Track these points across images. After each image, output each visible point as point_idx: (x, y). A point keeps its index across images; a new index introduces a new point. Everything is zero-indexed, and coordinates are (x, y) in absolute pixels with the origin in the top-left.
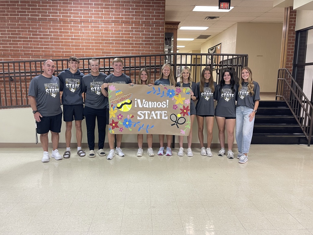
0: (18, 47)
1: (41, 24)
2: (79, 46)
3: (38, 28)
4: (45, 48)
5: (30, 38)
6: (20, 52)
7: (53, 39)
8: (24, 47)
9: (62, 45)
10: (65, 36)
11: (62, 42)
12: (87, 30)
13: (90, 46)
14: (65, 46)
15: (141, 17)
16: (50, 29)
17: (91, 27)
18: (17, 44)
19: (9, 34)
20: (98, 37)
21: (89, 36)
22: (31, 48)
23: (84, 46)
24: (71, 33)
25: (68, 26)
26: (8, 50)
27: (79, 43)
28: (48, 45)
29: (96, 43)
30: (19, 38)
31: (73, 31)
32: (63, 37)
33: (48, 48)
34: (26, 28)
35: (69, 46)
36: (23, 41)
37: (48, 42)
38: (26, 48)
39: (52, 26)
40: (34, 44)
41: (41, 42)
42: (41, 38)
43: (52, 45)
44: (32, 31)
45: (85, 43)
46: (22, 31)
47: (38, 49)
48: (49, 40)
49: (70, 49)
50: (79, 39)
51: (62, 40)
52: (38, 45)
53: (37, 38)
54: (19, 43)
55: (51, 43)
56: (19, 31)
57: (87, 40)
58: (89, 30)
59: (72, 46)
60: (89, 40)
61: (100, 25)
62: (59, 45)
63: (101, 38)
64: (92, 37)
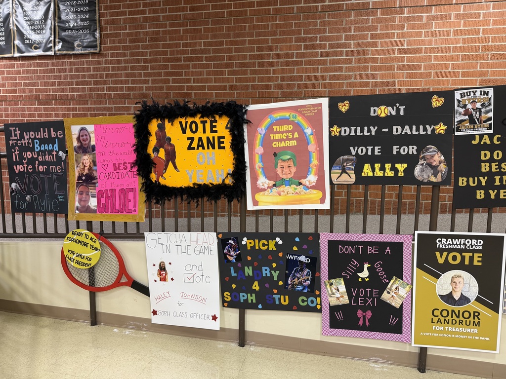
0: (269, 79)
1: (327, 19)
2: (419, 67)
3: (319, 31)
4: (332, 78)
5: (298, 55)
6: (273, 90)
7: (352, 55)
8: (283, 79)
9: (374, 68)
10: (383, 44)
11: (375, 60)
12: (444, 25)
13: (447, 66)
14: (381, 70)
16: (349, 30)
17: (458, 16)
18: (268, 72)
19: (252, 50)
20: (474, 40)
21: (447, 41)
22: (298, 81)
23: (432, 67)
24: (399, 36)
25: (394, 19)
26: (247, 87)
27: (420, 59)
28: (340, 69)
29: (465, 58)
30: (275, 56)
31: (405, 30)
32: (379, 48)
33: (338, 77)
34: (293, 33)
35: (391, 68)
36: (283, 64)
37: (339, 62)
38: (289, 79)
39: (353, 22)
40: (307, 70)
41: (324, 62)
42: (323, 55)
43: (349, 69)
44: (305, 40)
45: (436, 59)
46: (283, 41)
47: (315, 80)
48: (344, 57)
49: (394, 76)
50: (419, 51)
51: (375, 55)
52: (315, 70)
53: (315, 55)
54: (273, 70)
55: (347, 63)
56: (274, 41)
57: (441, 50)
58: (451, 25)
59: (401, 68)
60: (448, 50)
61: (481, 10)
62: (366, 69)
63: (482, 42)
64: (458, 42)
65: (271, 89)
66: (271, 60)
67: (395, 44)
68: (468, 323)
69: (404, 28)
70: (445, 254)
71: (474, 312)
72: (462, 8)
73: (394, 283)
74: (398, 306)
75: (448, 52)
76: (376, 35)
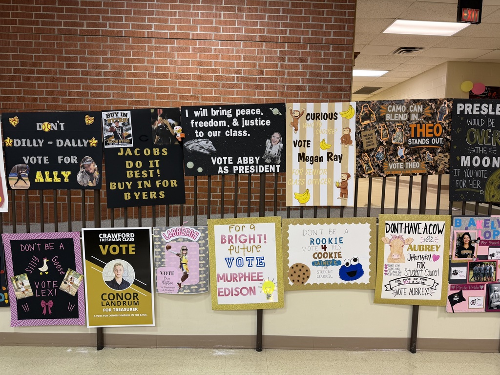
0: (34, 93)
1: (86, 42)
2: (166, 90)
3: (79, 52)
4: (93, 95)
5: (61, 72)
6: (38, 103)
7: (110, 76)
8: (48, 93)
9: (129, 89)
10: (136, 68)
11: (130, 82)
12: (184, 56)
13: (189, 91)
14: (135, 91)
15: (302, 29)
16: (105, 53)
17: (195, 49)
18: (33, 86)
19: (16, 64)
20: (208, 71)
21: (188, 70)
22: (62, 95)
23: (177, 90)
24: (149, 61)
25: (144, 48)
26: (12, 99)
27: (167, 83)
28: (100, 88)
29: (202, 85)
30: (39, 72)
31: (153, 57)
32: (133, 71)
33: (99, 95)
34: (55, 52)
35: (144, 89)
36: (47, 79)
37: (99, 81)
38: (53, 93)
39: (109, 47)
40: (70, 87)
41: (86, 80)
42: (84, 73)
43: (108, 88)
44: (66, 59)
45: (180, 83)
46: (45, 58)
47: (78, 96)
48: (103, 77)
49: (146, 96)
50: (166, 76)
51: (130, 77)
52: (78, 87)
53: (77, 73)
54: (38, 84)
55: (106, 83)
56: (37, 58)
57: (183, 77)
58: (189, 56)
59: (151, 90)
60: (189, 77)
61: (212, 46)
62: (123, 89)
63: (215, 73)
64: (196, 71)
65: (36, 101)
66: (35, 75)
67: (146, 68)
68: (130, 304)
69: (152, 56)
70: (107, 246)
71: (134, 294)
72: (198, 43)
73: (69, 275)
74: (74, 294)
75: (189, 78)
76: (129, 59)
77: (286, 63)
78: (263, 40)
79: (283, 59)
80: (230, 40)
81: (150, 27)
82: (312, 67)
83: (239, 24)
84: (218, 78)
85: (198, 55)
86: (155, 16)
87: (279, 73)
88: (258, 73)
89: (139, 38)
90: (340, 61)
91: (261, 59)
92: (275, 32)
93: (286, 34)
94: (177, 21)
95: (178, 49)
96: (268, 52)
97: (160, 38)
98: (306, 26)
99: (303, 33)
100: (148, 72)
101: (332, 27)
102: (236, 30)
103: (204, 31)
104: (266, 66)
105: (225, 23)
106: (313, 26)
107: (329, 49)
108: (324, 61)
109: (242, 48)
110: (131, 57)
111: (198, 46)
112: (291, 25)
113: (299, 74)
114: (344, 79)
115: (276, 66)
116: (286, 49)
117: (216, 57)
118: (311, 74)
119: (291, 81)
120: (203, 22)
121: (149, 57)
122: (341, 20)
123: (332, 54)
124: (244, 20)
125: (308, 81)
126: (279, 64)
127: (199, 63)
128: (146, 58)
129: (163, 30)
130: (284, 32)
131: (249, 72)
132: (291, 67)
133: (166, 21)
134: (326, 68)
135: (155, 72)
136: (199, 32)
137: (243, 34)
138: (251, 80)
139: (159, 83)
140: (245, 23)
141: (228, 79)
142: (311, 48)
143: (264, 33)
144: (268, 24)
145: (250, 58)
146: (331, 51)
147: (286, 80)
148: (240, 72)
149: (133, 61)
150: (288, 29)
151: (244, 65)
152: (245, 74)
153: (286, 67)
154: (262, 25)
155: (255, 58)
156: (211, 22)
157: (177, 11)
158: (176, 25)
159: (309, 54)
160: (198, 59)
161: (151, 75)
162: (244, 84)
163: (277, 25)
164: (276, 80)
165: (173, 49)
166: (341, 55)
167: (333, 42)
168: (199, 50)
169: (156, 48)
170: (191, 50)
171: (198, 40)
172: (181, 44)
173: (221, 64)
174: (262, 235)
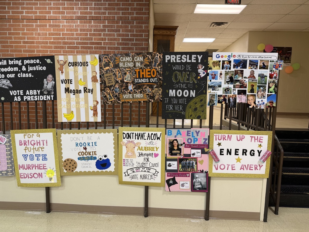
15: (116, 11)
77: (107, 32)
78: (92, 18)
79: (105, 30)
80: (71, 19)
81: (22, 13)
82: (123, 35)
83: (76, 9)
84: (65, 43)
85: (52, 29)
86: (25, 6)
87: (102, 39)
88: (89, 39)
89: (16, 19)
90: (140, 31)
91: (91, 30)
92: (99, 13)
93: (106, 14)
94: (38, 8)
95: (40, 26)
96: (95, 26)
97: (29, 19)
98: (119, 9)
99: (116, 13)
100: (22, 40)
101: (135, 9)
102: (75, 13)
103: (55, 14)
104: (94, 35)
105: (68, 8)
106: (122, 9)
107: (133, 23)
108: (130, 31)
109: (79, 24)
110: (12, 31)
111: (52, 24)
112: (109, 9)
113: (115, 39)
114: (143, 42)
115: (100, 35)
116: (107, 24)
117: (63, 30)
118: (123, 40)
119: (110, 44)
120: (54, 8)
121: (22, 31)
122: (140, 5)
123: (136, 27)
124: (79, 6)
125: (121, 44)
126: (102, 33)
127: (53, 34)
128: (21, 32)
129: (30, 14)
130: (105, 13)
131: (84, 39)
132: (110, 35)
133: (32, 8)
134: (132, 35)
135: (26, 40)
136: (52, 15)
137: (79, 15)
138: (85, 43)
139: (29, 47)
140: (80, 9)
141: (71, 43)
142: (122, 23)
143: (92, 14)
144: (95, 9)
145: (84, 30)
146: (135, 24)
147: (107, 44)
148: (78, 39)
149: (13, 34)
150: (107, 11)
151: (80, 35)
152: (81, 40)
153: (107, 35)
154: (91, 9)
155: (87, 30)
156: (59, 8)
157: (38, 2)
158: (38, 11)
159: (121, 27)
160: (52, 32)
161: (24, 42)
162: (81, 47)
163: (100, 9)
164: (101, 44)
165: (37, 26)
166: (141, 27)
167: (136, 19)
168: (53, 26)
169: (27, 26)
170: (48, 26)
171: (52, 20)
172: (42, 23)
173: (66, 34)
174: (44, 140)
